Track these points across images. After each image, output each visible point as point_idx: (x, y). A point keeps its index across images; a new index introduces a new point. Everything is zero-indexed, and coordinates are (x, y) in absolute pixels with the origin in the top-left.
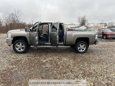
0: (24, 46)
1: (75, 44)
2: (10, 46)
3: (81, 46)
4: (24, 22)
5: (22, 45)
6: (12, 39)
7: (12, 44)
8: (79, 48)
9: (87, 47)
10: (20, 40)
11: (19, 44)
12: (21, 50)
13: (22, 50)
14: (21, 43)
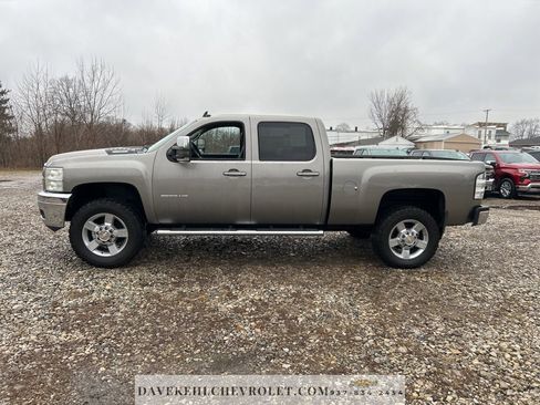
0: (124, 233)
1: (373, 222)
2: (55, 229)
3: (404, 231)
4: (120, 117)
5: (117, 225)
6: (68, 196)
7: (67, 219)
8: (393, 242)
9: (436, 235)
10: (104, 201)
11: (100, 221)
12: (107, 251)
13: (114, 250)
14: (109, 217)
